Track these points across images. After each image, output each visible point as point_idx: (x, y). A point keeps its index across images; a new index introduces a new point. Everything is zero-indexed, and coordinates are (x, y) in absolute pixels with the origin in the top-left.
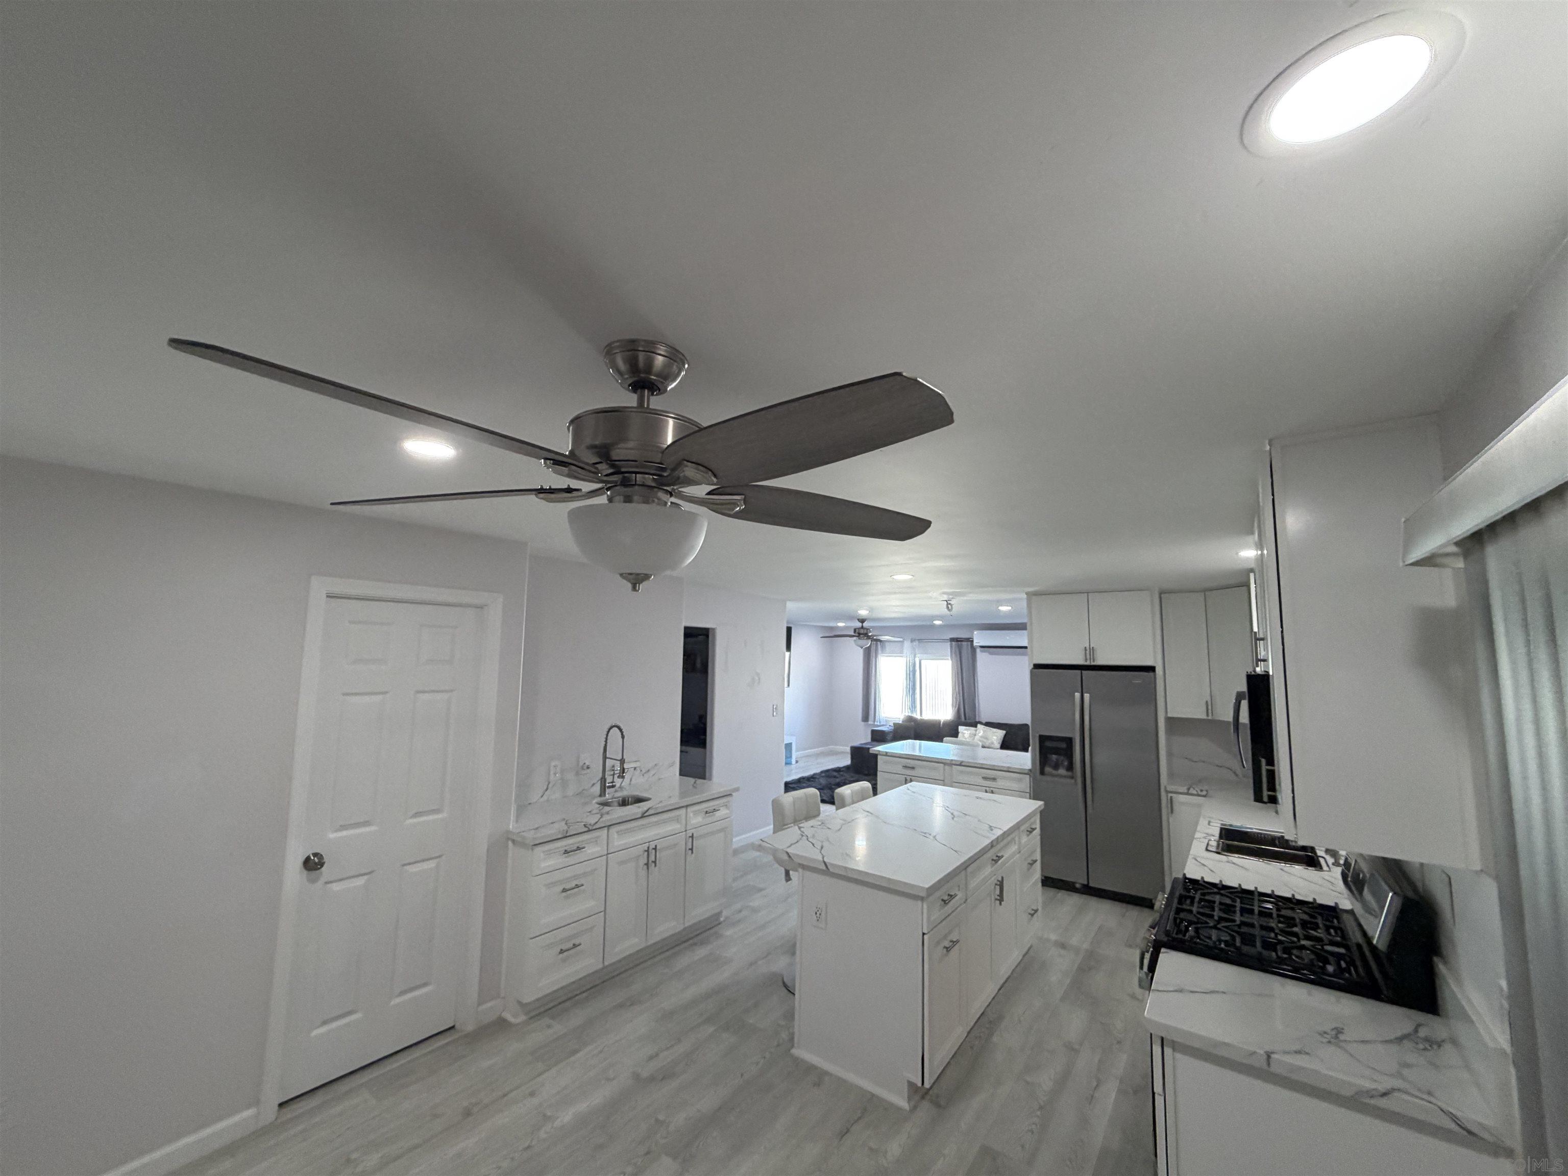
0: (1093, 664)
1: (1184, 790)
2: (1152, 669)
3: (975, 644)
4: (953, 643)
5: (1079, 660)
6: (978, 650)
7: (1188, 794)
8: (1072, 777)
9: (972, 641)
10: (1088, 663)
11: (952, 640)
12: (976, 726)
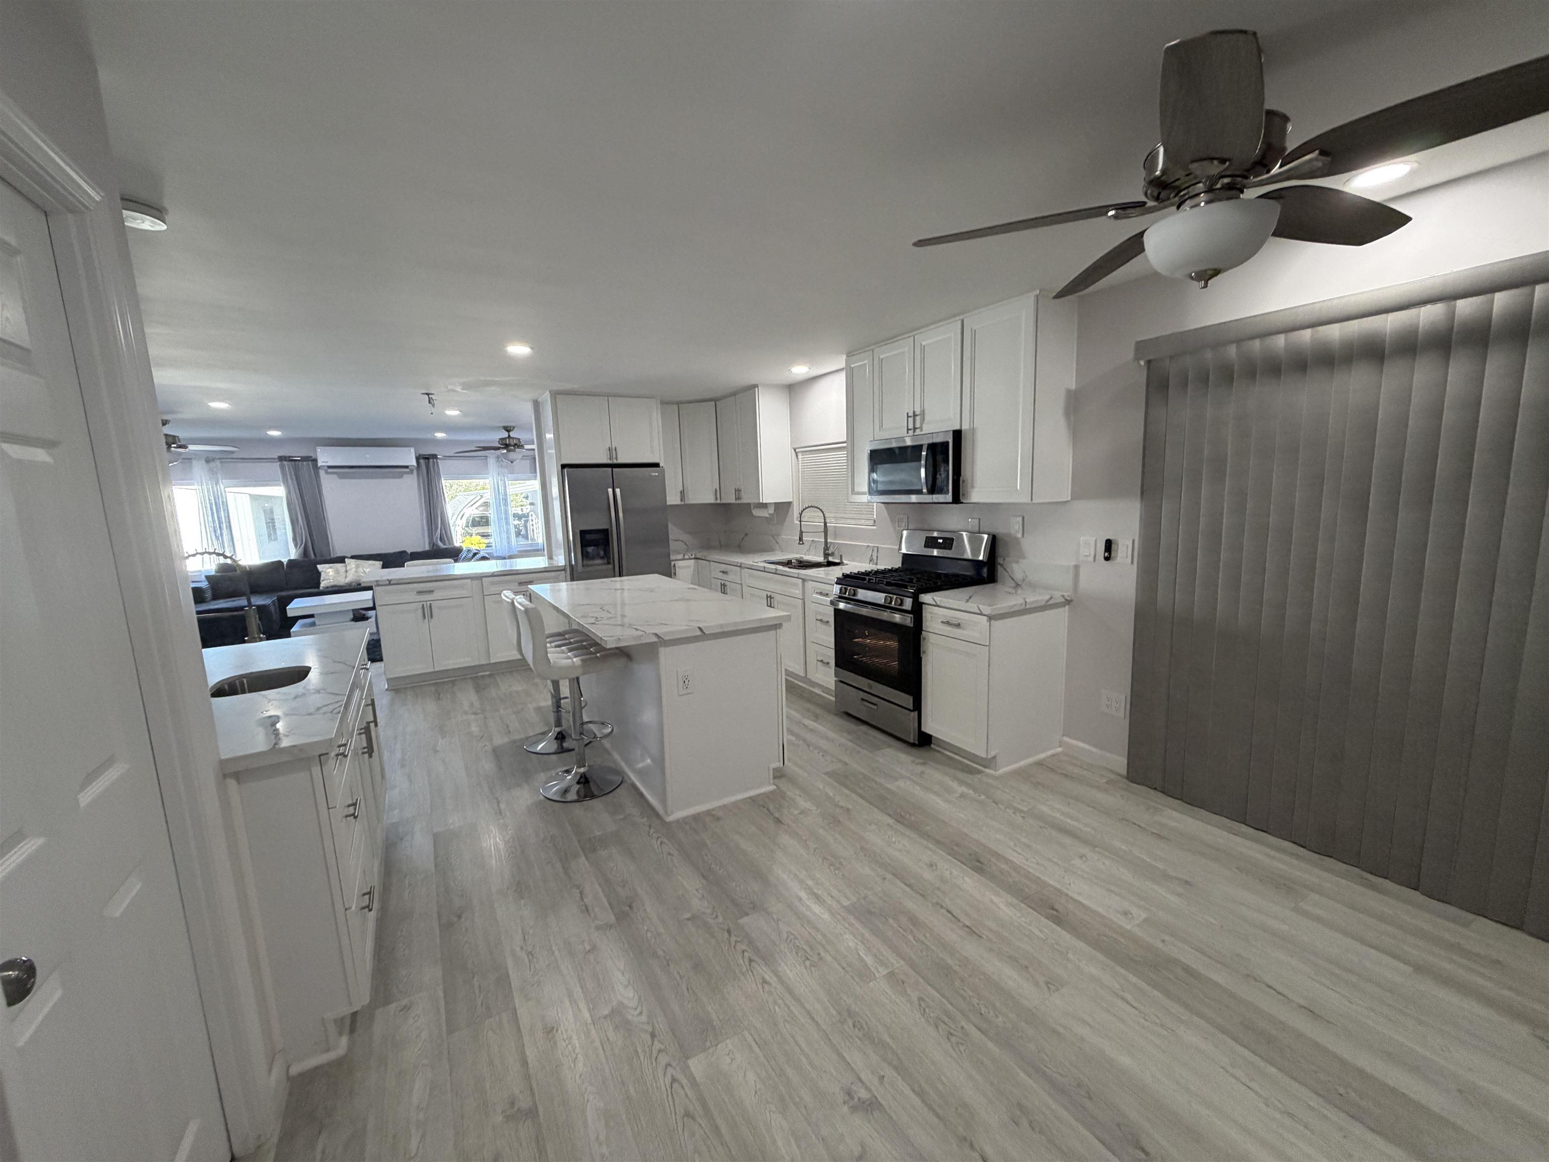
0: (615, 462)
1: (681, 557)
2: (656, 465)
3: (320, 464)
4: (285, 463)
5: (604, 460)
6: (322, 473)
7: (684, 559)
8: (609, 563)
9: (315, 461)
10: (609, 462)
11: (281, 459)
12: (344, 562)
